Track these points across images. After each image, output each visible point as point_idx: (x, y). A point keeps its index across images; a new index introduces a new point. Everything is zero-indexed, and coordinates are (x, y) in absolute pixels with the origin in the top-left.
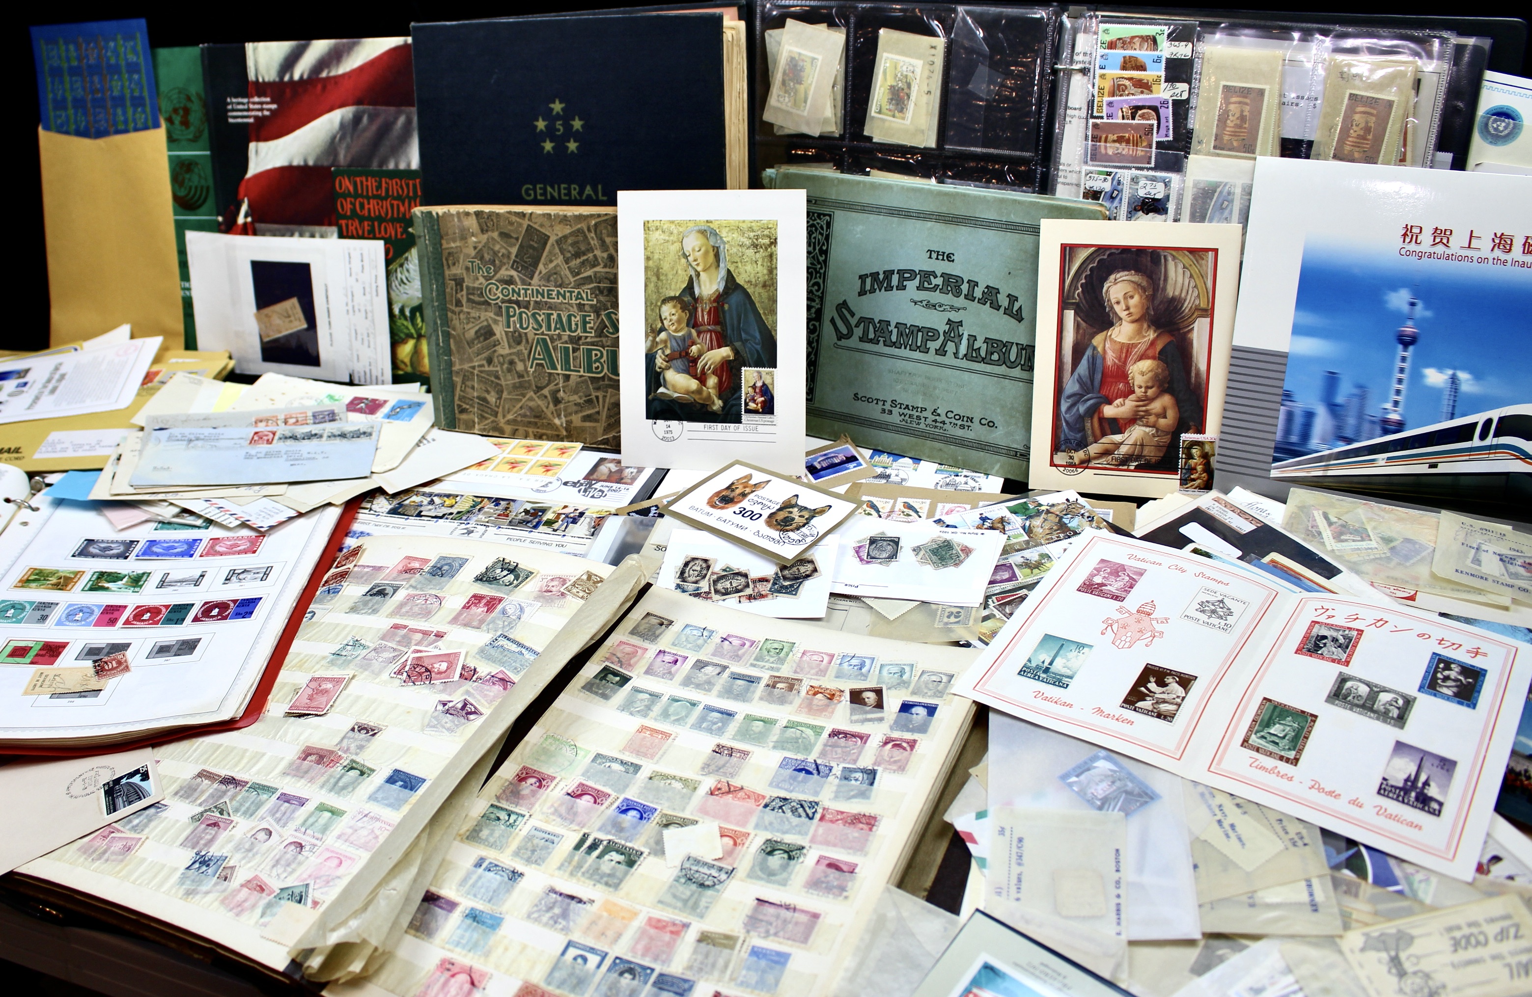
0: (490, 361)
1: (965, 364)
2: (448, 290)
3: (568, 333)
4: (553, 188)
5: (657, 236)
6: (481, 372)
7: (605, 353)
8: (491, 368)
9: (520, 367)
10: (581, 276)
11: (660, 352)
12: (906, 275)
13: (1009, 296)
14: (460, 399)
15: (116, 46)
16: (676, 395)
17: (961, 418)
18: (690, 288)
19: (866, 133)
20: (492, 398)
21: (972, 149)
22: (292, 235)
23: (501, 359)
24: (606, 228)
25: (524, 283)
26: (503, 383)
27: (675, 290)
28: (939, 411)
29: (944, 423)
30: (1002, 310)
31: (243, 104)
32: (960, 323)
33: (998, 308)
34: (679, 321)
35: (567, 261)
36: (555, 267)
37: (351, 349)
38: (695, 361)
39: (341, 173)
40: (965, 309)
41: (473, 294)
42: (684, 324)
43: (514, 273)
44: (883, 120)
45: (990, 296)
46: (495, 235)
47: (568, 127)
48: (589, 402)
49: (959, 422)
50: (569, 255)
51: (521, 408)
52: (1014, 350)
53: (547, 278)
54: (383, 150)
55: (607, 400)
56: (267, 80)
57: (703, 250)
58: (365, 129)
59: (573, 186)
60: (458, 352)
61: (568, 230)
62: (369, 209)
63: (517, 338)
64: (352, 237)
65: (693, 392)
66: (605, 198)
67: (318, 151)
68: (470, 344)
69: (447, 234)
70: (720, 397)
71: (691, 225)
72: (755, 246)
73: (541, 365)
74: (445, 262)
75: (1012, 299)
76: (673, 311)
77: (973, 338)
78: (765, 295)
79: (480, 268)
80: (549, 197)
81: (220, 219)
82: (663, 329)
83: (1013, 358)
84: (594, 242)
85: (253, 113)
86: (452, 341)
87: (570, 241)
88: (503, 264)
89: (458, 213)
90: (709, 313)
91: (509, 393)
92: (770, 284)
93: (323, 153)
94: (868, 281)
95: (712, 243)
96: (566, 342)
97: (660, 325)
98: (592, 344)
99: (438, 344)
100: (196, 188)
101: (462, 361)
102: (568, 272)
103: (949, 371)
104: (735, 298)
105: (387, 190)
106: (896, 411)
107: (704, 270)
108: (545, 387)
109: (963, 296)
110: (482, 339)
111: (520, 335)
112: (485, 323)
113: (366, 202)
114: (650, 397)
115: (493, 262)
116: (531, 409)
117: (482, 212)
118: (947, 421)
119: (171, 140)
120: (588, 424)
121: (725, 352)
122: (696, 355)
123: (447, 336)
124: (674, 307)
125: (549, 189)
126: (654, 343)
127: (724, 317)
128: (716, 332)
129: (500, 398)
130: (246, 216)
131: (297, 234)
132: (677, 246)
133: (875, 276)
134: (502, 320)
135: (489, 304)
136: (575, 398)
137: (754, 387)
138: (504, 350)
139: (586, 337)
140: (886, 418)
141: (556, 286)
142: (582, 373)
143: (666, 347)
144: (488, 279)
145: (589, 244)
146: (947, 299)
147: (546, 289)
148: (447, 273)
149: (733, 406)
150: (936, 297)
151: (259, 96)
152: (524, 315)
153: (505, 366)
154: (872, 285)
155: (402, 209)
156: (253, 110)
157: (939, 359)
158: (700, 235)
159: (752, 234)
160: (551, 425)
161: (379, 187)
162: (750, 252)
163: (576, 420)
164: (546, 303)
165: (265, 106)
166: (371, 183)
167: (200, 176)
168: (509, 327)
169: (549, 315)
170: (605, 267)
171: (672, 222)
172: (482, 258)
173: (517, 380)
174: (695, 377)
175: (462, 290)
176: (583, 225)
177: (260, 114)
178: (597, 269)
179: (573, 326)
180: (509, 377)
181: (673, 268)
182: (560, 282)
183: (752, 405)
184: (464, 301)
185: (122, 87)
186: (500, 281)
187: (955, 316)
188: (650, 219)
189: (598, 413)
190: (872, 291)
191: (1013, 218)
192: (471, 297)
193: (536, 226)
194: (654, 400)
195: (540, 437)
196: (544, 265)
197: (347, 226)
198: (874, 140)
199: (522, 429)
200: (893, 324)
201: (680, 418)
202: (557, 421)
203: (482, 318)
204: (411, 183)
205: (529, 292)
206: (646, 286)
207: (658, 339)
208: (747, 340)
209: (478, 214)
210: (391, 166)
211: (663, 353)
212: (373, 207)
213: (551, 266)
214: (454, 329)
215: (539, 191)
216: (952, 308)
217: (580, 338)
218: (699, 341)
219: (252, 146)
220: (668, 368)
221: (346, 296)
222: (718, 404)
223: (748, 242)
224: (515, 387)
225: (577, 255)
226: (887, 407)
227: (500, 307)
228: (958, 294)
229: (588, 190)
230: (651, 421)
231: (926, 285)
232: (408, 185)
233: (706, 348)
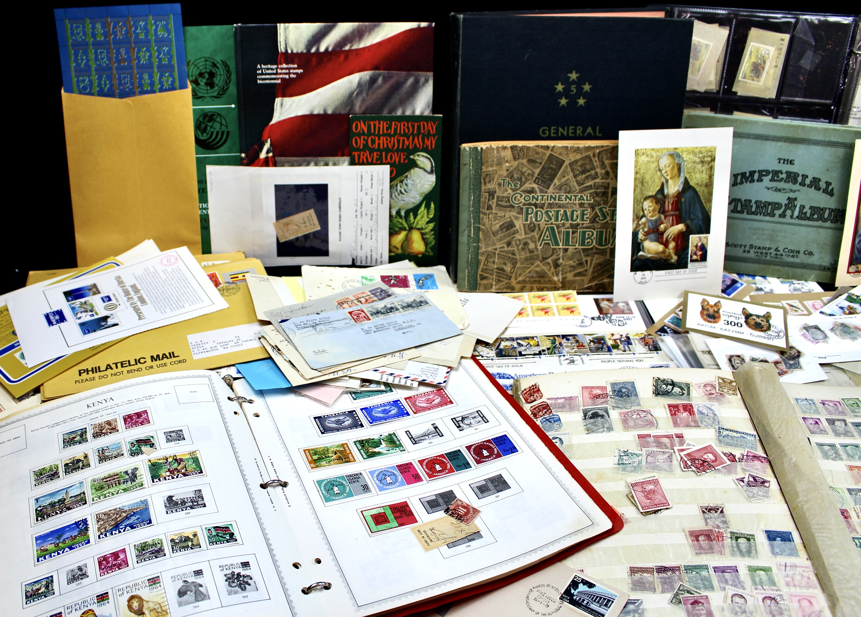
0: (509, 244)
1: (797, 221)
2: (482, 200)
3: (570, 222)
4: (564, 129)
5: (643, 159)
6: (501, 251)
7: (595, 233)
8: (510, 248)
9: (532, 246)
10: (585, 185)
11: (641, 230)
12: (764, 173)
13: (826, 182)
14: (482, 271)
15: (146, 24)
16: (649, 255)
17: (792, 251)
18: (662, 190)
19: (734, 90)
20: (508, 268)
21: (797, 99)
22: (308, 164)
23: (518, 242)
24: (606, 154)
25: (541, 191)
26: (518, 257)
27: (652, 192)
28: (779, 249)
29: (782, 255)
30: (821, 190)
31: (272, 69)
32: (796, 199)
33: (819, 189)
34: (654, 211)
35: (575, 176)
36: (566, 180)
37: (356, 242)
38: (662, 233)
39: (357, 118)
40: (799, 191)
41: (502, 201)
42: (657, 212)
43: (535, 186)
44: (745, 82)
45: (815, 183)
46: (525, 161)
47: (580, 89)
48: (581, 264)
49: (791, 254)
50: (578, 172)
51: (530, 272)
52: (827, 212)
53: (560, 188)
54: (393, 102)
55: (594, 262)
56: (295, 51)
57: (671, 166)
58: (379, 87)
59: (578, 128)
60: (485, 240)
61: (579, 156)
62: (379, 144)
63: (531, 228)
64: (363, 164)
65: (660, 253)
66: (600, 135)
67: (337, 103)
68: (495, 234)
69: (487, 162)
70: (676, 254)
71: (665, 151)
72: (702, 162)
73: (548, 244)
74: (482, 180)
75: (828, 184)
76: (651, 204)
77: (802, 207)
78: (706, 191)
79: (509, 183)
80: (560, 135)
81: (243, 155)
82: (644, 216)
83: (826, 216)
84: (596, 163)
85: (281, 76)
86: (481, 233)
87: (579, 163)
88: (527, 180)
89: (498, 148)
90: (672, 204)
91: (522, 264)
92: (709, 185)
93: (340, 104)
94: (739, 178)
95: (677, 161)
96: (568, 228)
97: (642, 214)
98: (587, 228)
99: (469, 236)
100: (217, 133)
101: (487, 246)
102: (575, 184)
103: (787, 226)
104: (689, 194)
105: (396, 130)
106: (752, 251)
107: (671, 178)
108: (549, 257)
109: (798, 184)
110: (504, 230)
111: (534, 225)
112: (509, 220)
113: (377, 138)
114: (634, 258)
115: (520, 179)
116: (537, 272)
117: (516, 146)
118: (784, 254)
119: (196, 96)
120: (578, 278)
121: (681, 227)
122: (663, 230)
123: (478, 230)
124: (651, 202)
125: (560, 129)
126: (638, 225)
127: (681, 206)
128: (676, 216)
129: (514, 268)
130: (268, 152)
131: (313, 163)
132: (655, 164)
133: (743, 175)
134: (522, 217)
135: (513, 207)
136: (571, 263)
137: (696, 246)
138: (521, 236)
139: (583, 224)
140: (746, 255)
141: (565, 193)
142: (577, 246)
143: (645, 226)
144: (513, 190)
145: (593, 165)
146: (789, 186)
147: (557, 195)
148: (483, 188)
149: (683, 258)
150: (781, 185)
151: (287, 64)
152: (539, 213)
153: (521, 246)
154: (741, 180)
155: (407, 143)
156: (280, 74)
157: (781, 220)
158: (670, 158)
159: (701, 155)
160: (551, 281)
161: (390, 127)
162: (699, 166)
163: (570, 276)
164: (557, 204)
165: (291, 71)
166: (383, 125)
167: (221, 124)
168: (527, 220)
169: (558, 212)
170: (602, 179)
171: (653, 150)
172: (512, 177)
173: (528, 255)
174: (661, 243)
175: (493, 198)
176: (591, 153)
177: (287, 77)
178: (597, 180)
179: (575, 217)
180: (523, 253)
181: (652, 178)
182: (569, 189)
183: (695, 257)
184: (494, 207)
185: (150, 57)
186: (524, 191)
187: (792, 195)
188: (639, 148)
189: (586, 270)
190: (741, 183)
191: (832, 139)
192: (501, 203)
193: (556, 155)
194: (636, 259)
195: (542, 290)
196: (558, 179)
197: (359, 156)
198: (739, 94)
199: (528, 286)
200: (753, 201)
201: (650, 269)
202: (555, 278)
203: (507, 216)
204: (416, 125)
205: (546, 197)
206: (635, 190)
207: (640, 222)
208: (694, 219)
209: (512, 148)
210: (399, 113)
211: (643, 230)
212: (383, 142)
213: (563, 180)
214: (484, 225)
215: (552, 131)
216: (791, 191)
217: (578, 225)
218: (665, 221)
219: (278, 100)
220: (645, 240)
221: (357, 205)
222: (675, 258)
223: (698, 160)
224: (526, 259)
225: (583, 172)
226: (747, 249)
227: (522, 209)
228: (795, 182)
229: (589, 130)
230: (633, 273)
231: (776, 178)
232: (413, 127)
233: (669, 225)
